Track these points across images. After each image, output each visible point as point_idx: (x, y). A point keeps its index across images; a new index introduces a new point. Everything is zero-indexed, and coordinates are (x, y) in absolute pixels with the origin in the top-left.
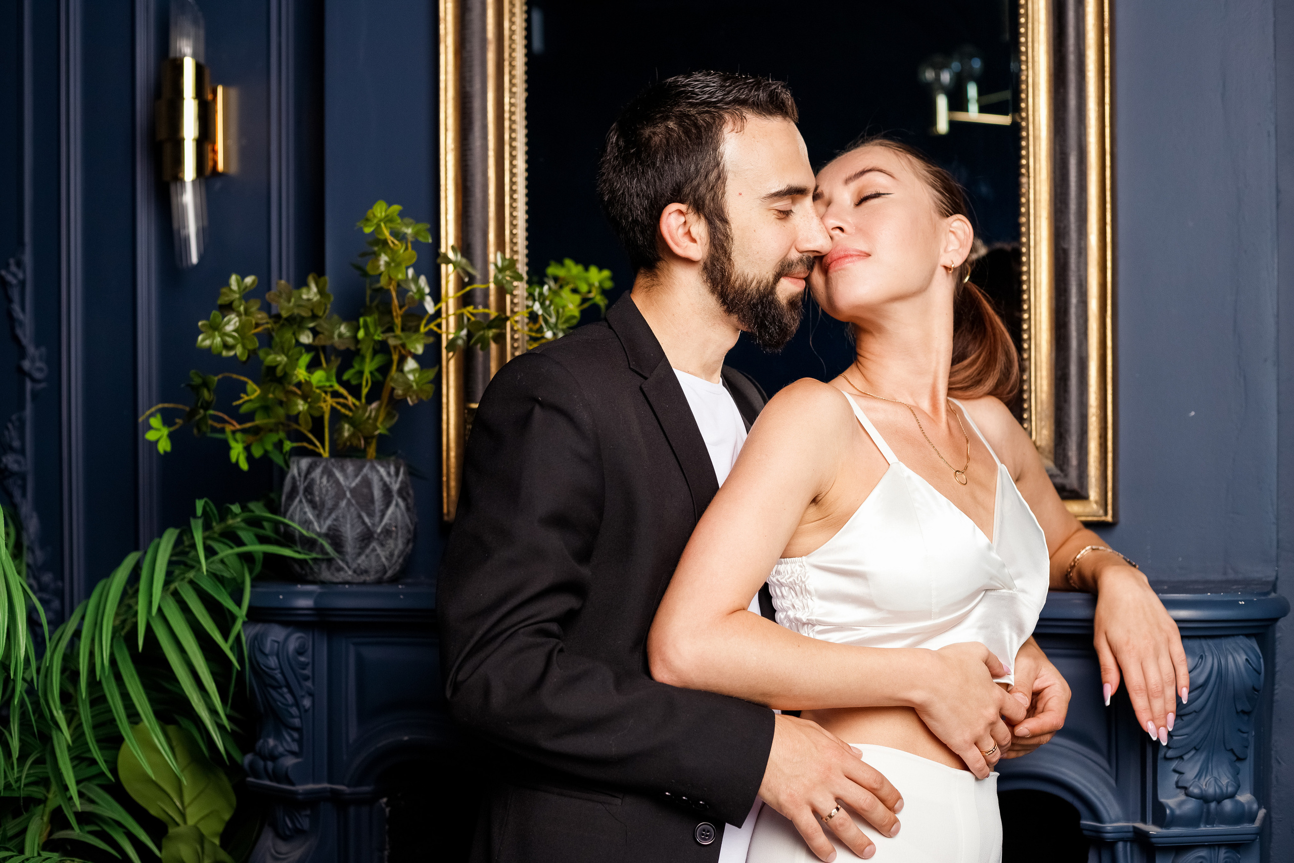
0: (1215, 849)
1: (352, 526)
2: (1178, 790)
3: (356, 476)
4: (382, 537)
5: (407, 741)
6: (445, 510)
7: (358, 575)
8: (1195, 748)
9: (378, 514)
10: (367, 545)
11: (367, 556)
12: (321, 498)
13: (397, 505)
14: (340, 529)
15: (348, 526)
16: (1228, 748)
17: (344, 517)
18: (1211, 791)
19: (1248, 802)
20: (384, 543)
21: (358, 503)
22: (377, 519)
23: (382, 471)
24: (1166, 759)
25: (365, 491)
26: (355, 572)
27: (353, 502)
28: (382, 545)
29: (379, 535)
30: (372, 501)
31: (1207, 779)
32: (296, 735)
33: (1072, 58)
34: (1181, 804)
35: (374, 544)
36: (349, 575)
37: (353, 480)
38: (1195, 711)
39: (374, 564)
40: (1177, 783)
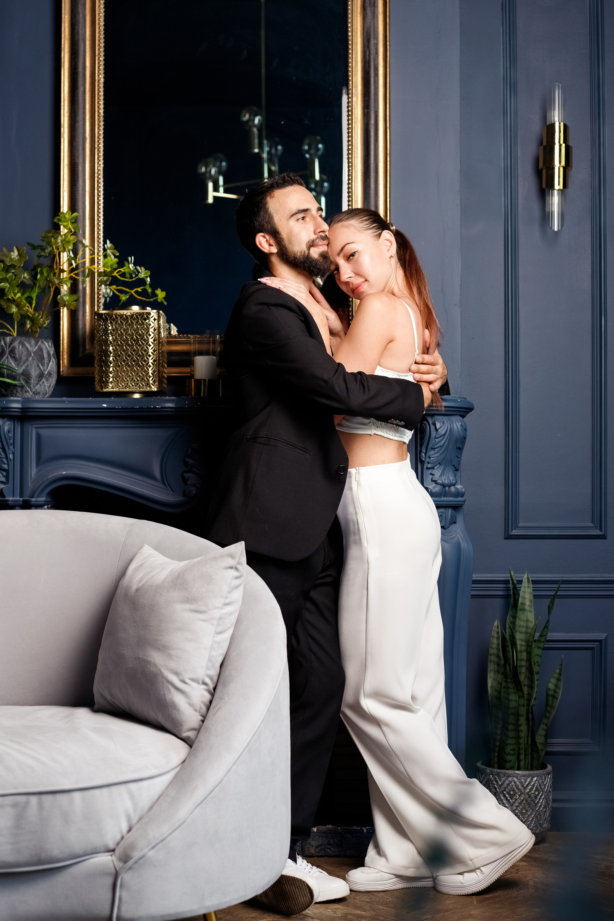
0: (447, 509)
1: (35, 370)
2: (432, 482)
3: (36, 346)
4: (47, 376)
5: (65, 474)
6: (61, 370)
7: (35, 395)
8: (439, 464)
9: (46, 365)
10: (41, 380)
11: (40, 385)
12: (19, 356)
13: (53, 361)
14: (29, 371)
15: (33, 370)
16: (453, 464)
17: (31, 365)
18: (446, 482)
19: (461, 488)
20: (48, 379)
21: (37, 359)
22: (46, 367)
23: (46, 344)
24: (428, 468)
25: (40, 353)
26: (34, 393)
27: (35, 358)
28: (47, 380)
29: (46, 375)
30: (43, 358)
31: (444, 477)
32: (5, 474)
33: (372, 166)
34: (434, 487)
35: (44, 380)
36: (31, 395)
37: (35, 348)
38: (440, 446)
39: (43, 390)
40: (432, 479)
